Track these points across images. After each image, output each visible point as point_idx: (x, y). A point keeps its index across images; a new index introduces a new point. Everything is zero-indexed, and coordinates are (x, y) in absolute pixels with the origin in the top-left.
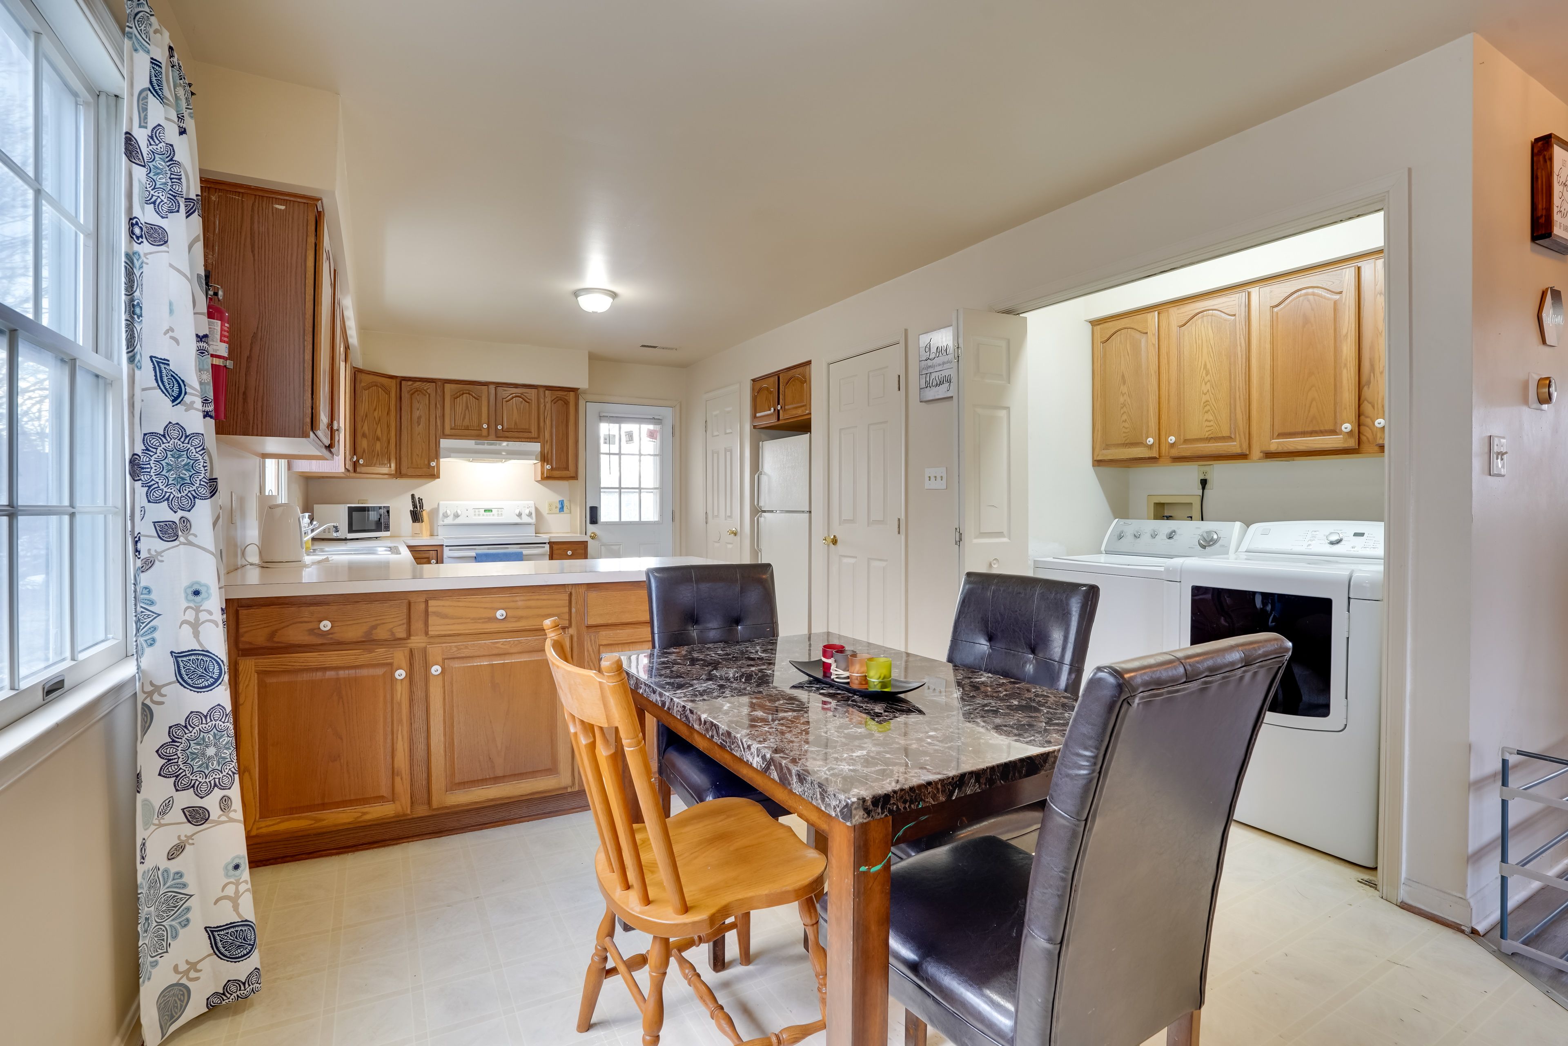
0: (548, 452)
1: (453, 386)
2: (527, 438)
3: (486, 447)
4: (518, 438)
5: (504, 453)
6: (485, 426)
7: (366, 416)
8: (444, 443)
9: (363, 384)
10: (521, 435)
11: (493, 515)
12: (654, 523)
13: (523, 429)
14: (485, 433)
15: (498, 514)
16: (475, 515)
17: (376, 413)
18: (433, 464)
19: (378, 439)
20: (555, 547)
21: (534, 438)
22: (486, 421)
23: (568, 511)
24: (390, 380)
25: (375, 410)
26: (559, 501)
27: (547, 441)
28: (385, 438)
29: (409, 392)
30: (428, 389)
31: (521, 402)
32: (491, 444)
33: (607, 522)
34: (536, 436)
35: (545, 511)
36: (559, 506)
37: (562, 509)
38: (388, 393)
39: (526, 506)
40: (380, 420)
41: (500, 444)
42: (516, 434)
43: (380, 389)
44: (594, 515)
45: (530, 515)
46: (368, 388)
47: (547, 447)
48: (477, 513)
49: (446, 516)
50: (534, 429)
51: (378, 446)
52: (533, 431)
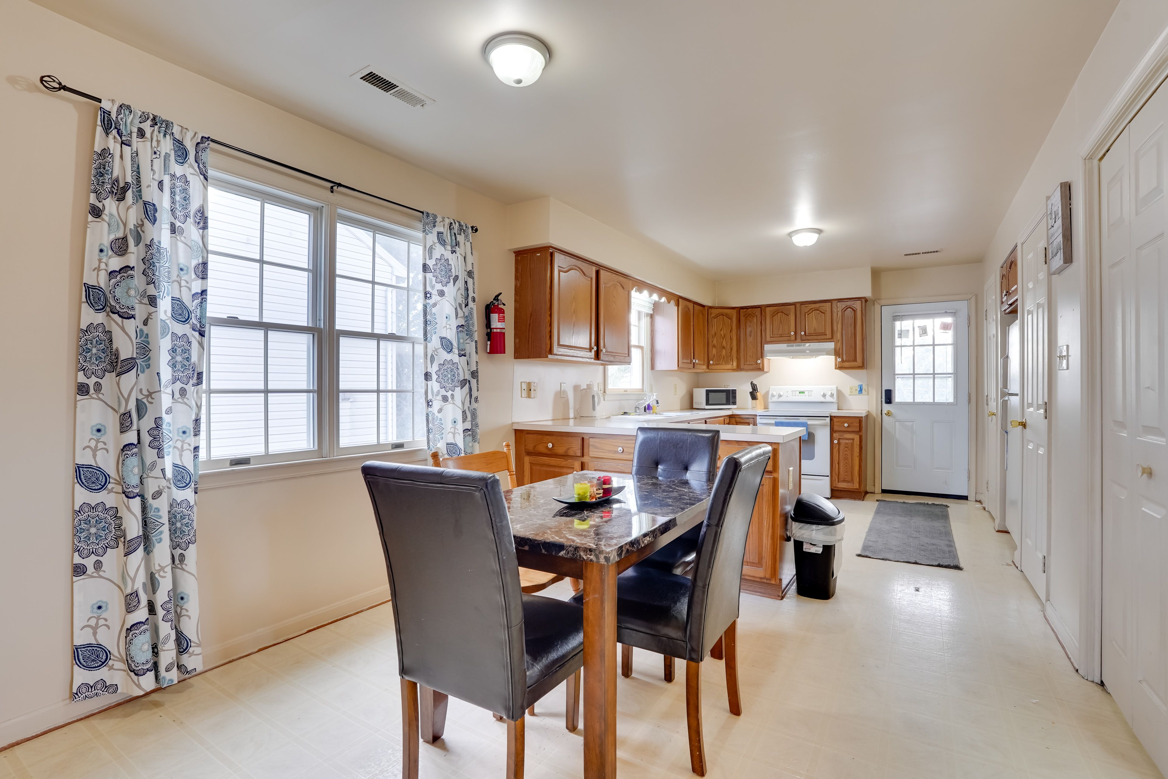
0: (839, 349)
1: (771, 308)
2: (824, 339)
3: (794, 348)
4: (817, 340)
5: (807, 352)
6: (792, 333)
7: (715, 334)
8: (767, 347)
9: (713, 315)
10: (819, 337)
11: (805, 396)
12: (948, 404)
13: (820, 333)
14: (793, 338)
15: (809, 395)
16: (792, 395)
17: (722, 332)
18: (759, 361)
19: (724, 348)
20: (835, 420)
21: (830, 339)
22: (794, 330)
23: (866, 393)
24: (732, 310)
25: (721, 330)
26: (859, 386)
27: (839, 341)
28: (729, 347)
29: (744, 316)
30: (756, 312)
31: (819, 313)
32: (799, 346)
33: (900, 403)
34: (830, 337)
35: (846, 392)
36: (858, 389)
37: (861, 391)
38: (730, 318)
39: (830, 388)
40: (725, 336)
41: (804, 345)
42: (815, 337)
43: (725, 317)
44: (889, 396)
45: (832, 395)
46: (717, 316)
47: (839, 344)
48: (794, 394)
49: (773, 396)
50: (828, 332)
51: (724, 352)
52: (828, 334)
